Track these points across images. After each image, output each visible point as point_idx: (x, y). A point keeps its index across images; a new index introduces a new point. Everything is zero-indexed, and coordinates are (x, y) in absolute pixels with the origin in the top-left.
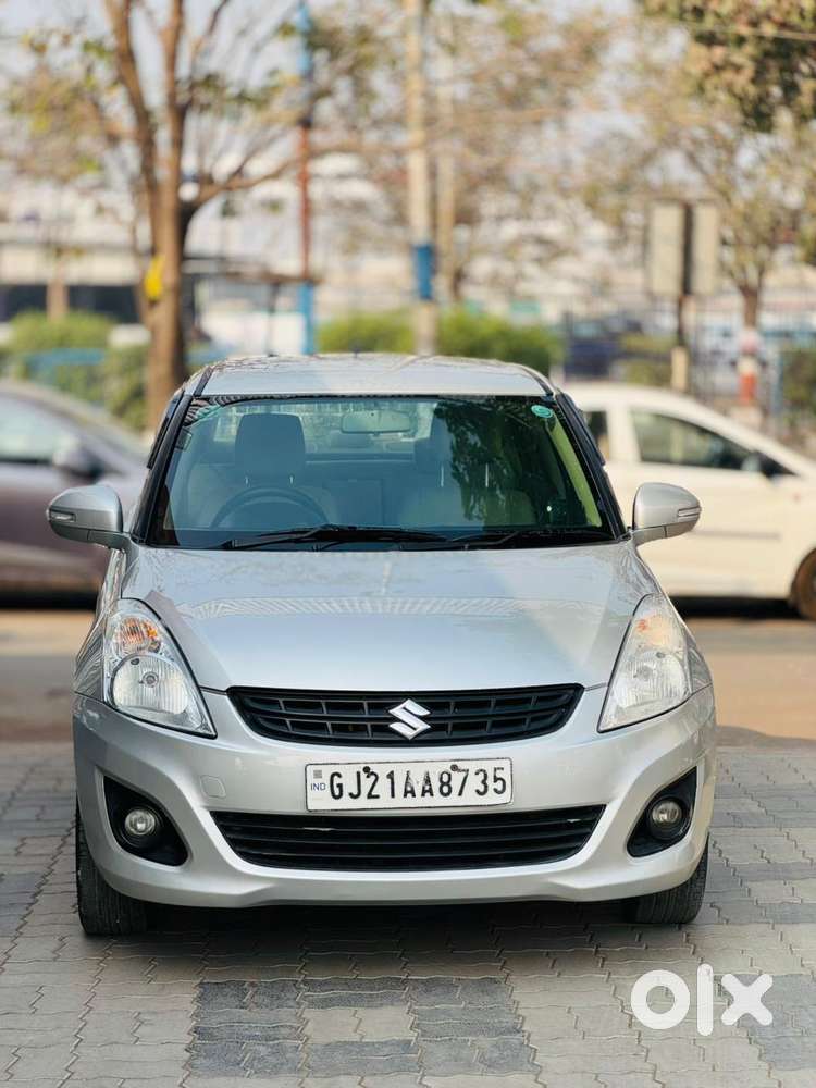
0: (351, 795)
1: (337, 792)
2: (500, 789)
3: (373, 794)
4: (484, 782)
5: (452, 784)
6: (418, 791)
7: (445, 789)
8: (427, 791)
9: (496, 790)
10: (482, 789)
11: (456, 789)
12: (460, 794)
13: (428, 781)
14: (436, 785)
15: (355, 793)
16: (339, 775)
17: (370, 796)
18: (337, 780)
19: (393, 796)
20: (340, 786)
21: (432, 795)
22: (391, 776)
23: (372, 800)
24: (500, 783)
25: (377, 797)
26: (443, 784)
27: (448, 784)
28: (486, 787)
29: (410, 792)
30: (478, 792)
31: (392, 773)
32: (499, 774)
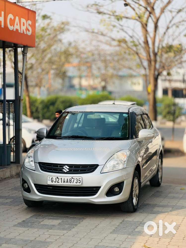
0: (55, 182)
1: (52, 181)
6: (66, 182)
7: (70, 182)
8: (67, 182)
9: (79, 182)
10: (77, 182)
12: (73, 183)
13: (67, 180)
14: (69, 181)
17: (58, 182)
18: (52, 179)
19: (62, 182)
20: (53, 180)
22: (61, 179)
24: (80, 181)
25: (59, 182)
26: (70, 181)
27: (71, 181)
29: (64, 182)
32: (80, 179)
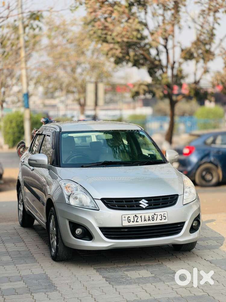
0: (132, 222)
1: (129, 221)
2: (165, 218)
3: (137, 221)
4: (161, 217)
5: (154, 218)
6: (147, 220)
7: (153, 219)
8: (149, 220)
9: (164, 219)
11: (155, 219)
12: (156, 220)
13: (149, 217)
15: (133, 221)
16: (130, 217)
18: (129, 218)
19: (142, 221)
20: (130, 220)
21: (150, 221)
22: (141, 217)
23: (137, 223)
24: (165, 217)
25: (138, 222)
26: (152, 218)
27: (153, 218)
28: (162, 218)
29: (145, 220)
30: (160, 219)
31: (141, 216)
32: (165, 215)
